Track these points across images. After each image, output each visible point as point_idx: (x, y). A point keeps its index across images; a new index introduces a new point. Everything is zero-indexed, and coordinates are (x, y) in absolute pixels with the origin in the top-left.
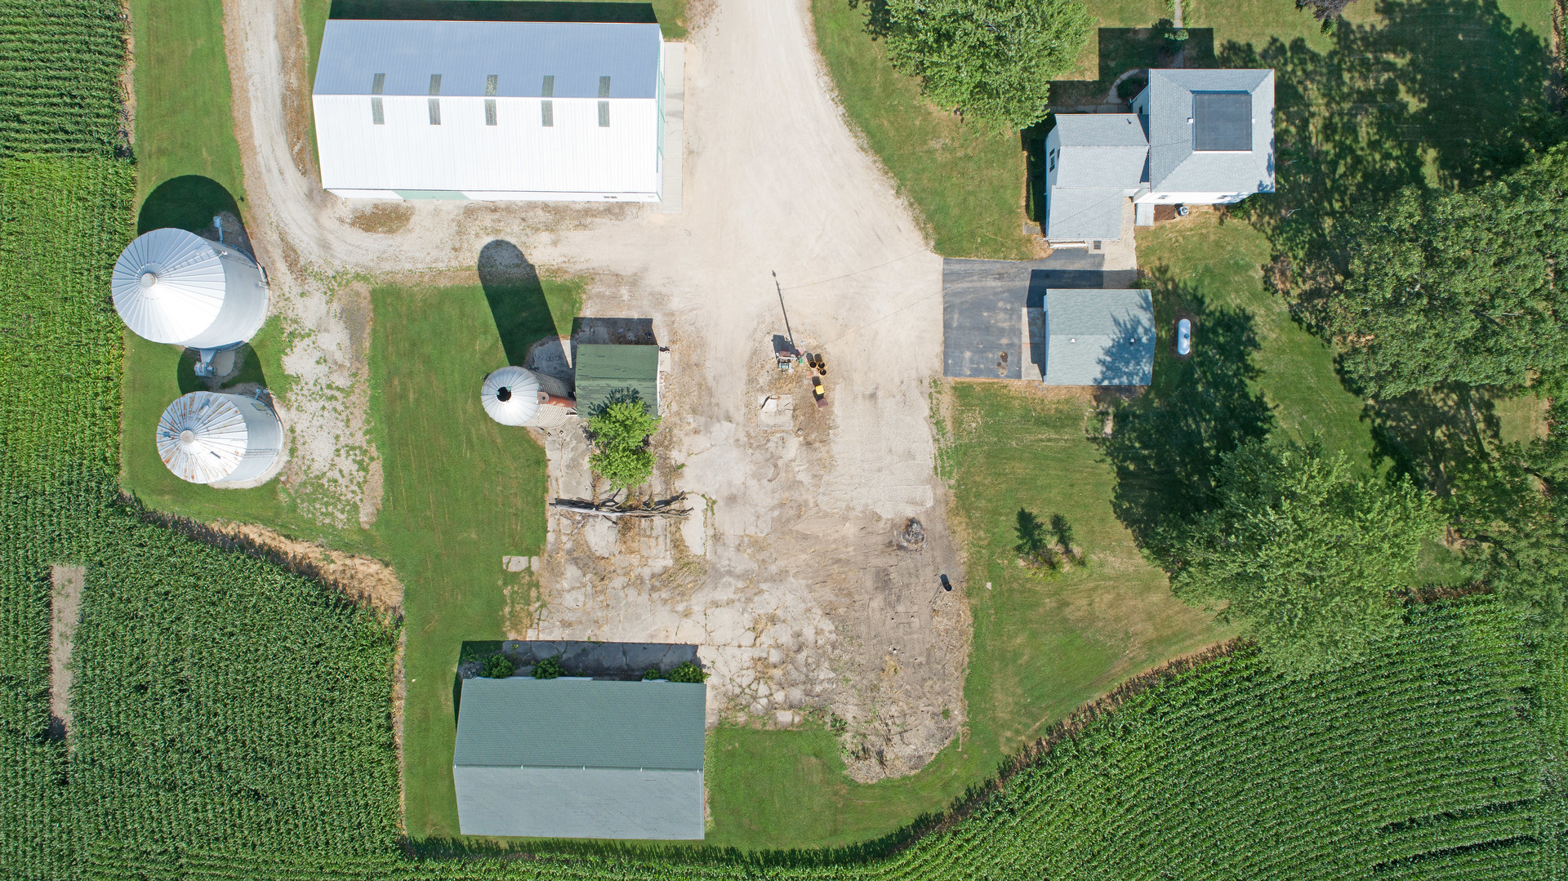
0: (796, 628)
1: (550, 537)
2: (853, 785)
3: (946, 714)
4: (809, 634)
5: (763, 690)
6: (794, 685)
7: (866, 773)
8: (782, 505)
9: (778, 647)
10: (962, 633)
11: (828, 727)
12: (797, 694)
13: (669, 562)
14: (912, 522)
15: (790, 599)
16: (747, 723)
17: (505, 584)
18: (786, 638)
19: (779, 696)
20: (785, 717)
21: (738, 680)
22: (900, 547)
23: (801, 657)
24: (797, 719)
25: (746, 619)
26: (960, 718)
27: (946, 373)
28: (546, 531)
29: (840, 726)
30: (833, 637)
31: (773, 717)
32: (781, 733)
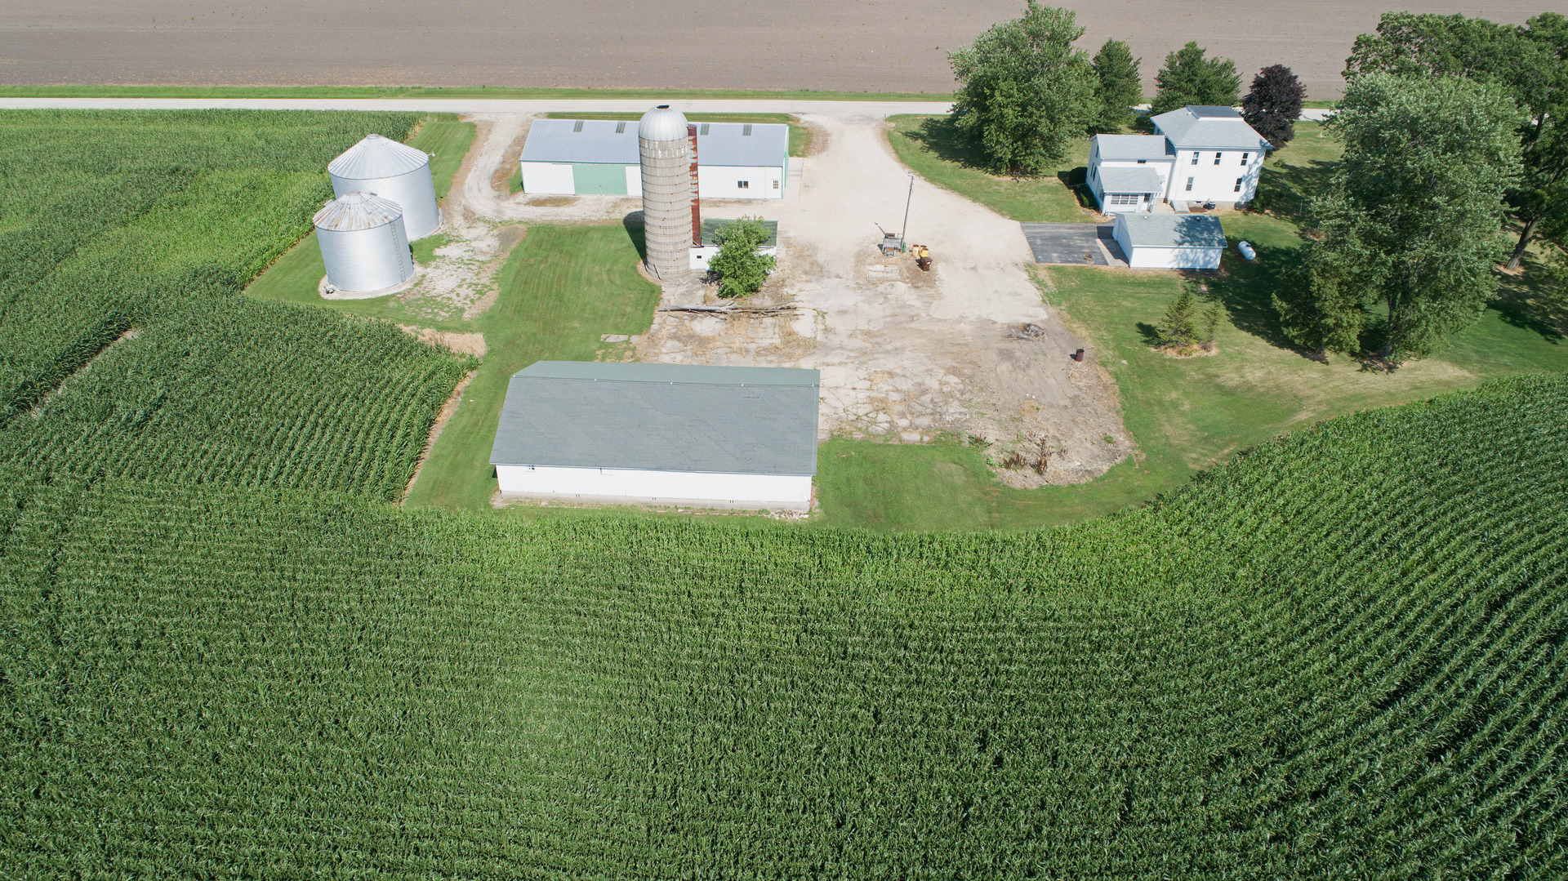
0: (918, 380)
1: (654, 327)
2: (1008, 491)
3: (1108, 440)
4: (932, 383)
5: (882, 417)
6: (921, 415)
7: (1022, 479)
8: (894, 315)
9: (897, 391)
10: (1105, 388)
11: (967, 444)
12: (925, 421)
13: (777, 341)
14: (1029, 325)
15: (906, 363)
16: (864, 440)
17: (600, 348)
18: (906, 385)
19: (904, 423)
20: (913, 437)
21: (854, 411)
22: (1019, 338)
23: (926, 398)
24: (926, 439)
25: (862, 373)
26: (1127, 443)
27: (1038, 261)
28: (651, 323)
29: (978, 441)
30: (961, 387)
31: (897, 435)
32: (907, 447)
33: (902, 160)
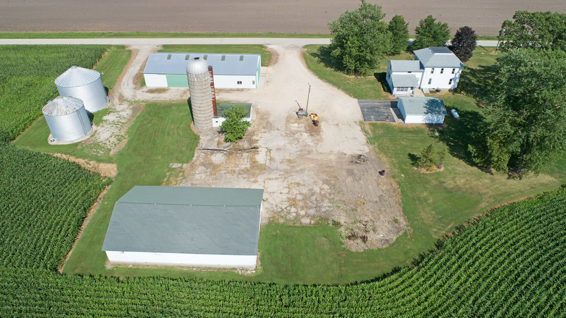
0: (310, 188)
1: (194, 158)
2: (349, 253)
3: (396, 221)
4: (317, 189)
5: (293, 210)
6: (311, 208)
7: (356, 246)
8: (301, 151)
9: (301, 194)
10: (394, 191)
11: (331, 225)
12: (312, 212)
13: (248, 166)
14: (361, 156)
15: (306, 178)
16: (284, 223)
17: (168, 171)
18: (305, 191)
19: (302, 213)
20: (306, 221)
21: (280, 206)
22: (356, 163)
23: (313, 198)
24: (313, 222)
25: (285, 184)
26: (404, 223)
27: (365, 120)
28: (193, 156)
29: (337, 224)
30: (329, 191)
31: (299, 220)
32: (304, 227)
33: (309, 67)
